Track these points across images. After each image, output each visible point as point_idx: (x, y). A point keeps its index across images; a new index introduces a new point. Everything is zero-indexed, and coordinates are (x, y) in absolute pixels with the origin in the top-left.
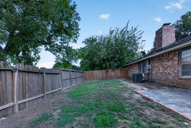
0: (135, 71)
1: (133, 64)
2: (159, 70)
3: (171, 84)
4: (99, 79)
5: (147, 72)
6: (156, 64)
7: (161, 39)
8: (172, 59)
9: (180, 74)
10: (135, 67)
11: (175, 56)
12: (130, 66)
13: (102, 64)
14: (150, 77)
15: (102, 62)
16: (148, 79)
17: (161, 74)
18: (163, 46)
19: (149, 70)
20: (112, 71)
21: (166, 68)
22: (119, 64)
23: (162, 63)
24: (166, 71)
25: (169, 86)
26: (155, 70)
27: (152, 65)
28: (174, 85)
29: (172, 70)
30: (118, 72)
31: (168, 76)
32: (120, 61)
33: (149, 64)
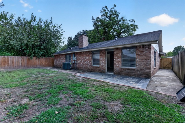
0: (62, 61)
1: (60, 55)
2: (81, 61)
3: (88, 70)
4: (18, 67)
5: (73, 62)
6: (79, 57)
7: (82, 42)
8: (89, 56)
9: (92, 64)
10: (62, 57)
11: (90, 54)
12: (57, 56)
13: (24, 49)
14: (75, 65)
15: (24, 47)
16: (73, 67)
17: (83, 64)
18: (83, 47)
19: (74, 60)
20: (36, 59)
21: (86, 61)
22: (45, 52)
23: (83, 57)
24: (85, 62)
25: (87, 71)
26: (79, 61)
27: (76, 57)
28: (90, 70)
29: (89, 61)
30: (43, 60)
31: (86, 65)
32: (46, 50)
33: (75, 57)
